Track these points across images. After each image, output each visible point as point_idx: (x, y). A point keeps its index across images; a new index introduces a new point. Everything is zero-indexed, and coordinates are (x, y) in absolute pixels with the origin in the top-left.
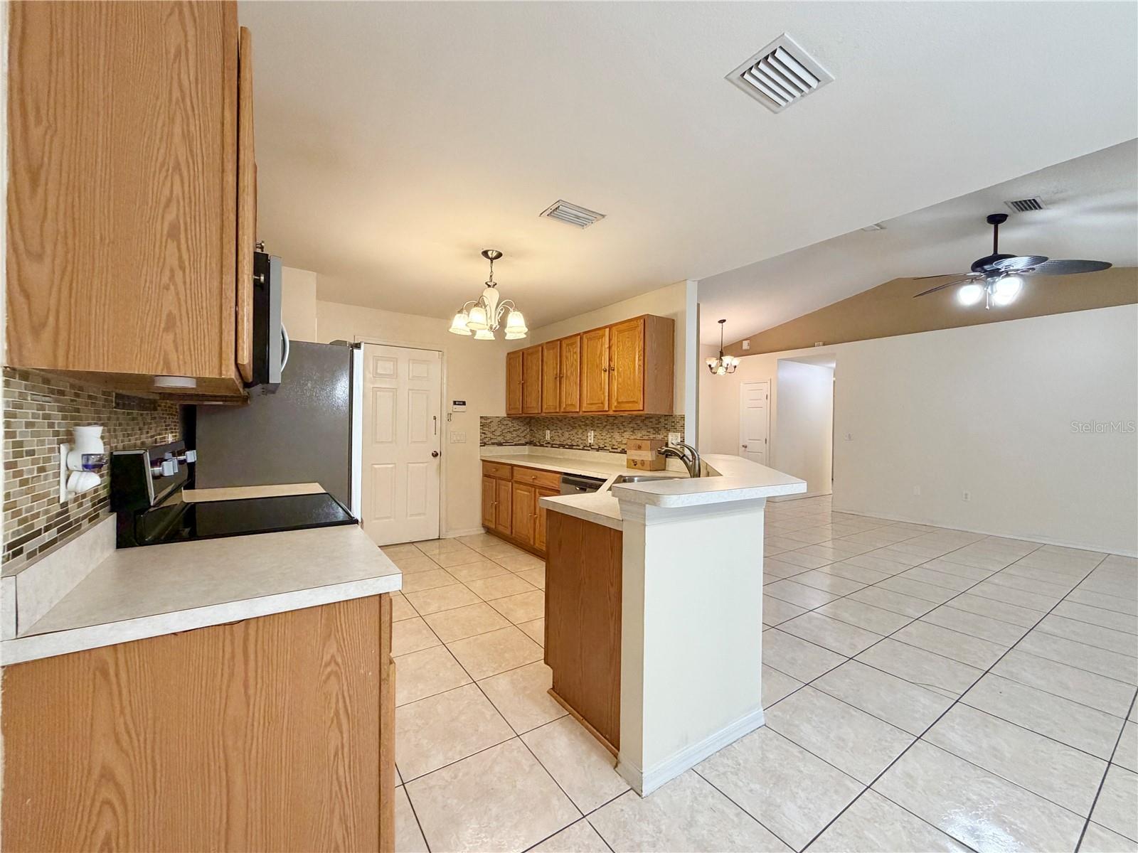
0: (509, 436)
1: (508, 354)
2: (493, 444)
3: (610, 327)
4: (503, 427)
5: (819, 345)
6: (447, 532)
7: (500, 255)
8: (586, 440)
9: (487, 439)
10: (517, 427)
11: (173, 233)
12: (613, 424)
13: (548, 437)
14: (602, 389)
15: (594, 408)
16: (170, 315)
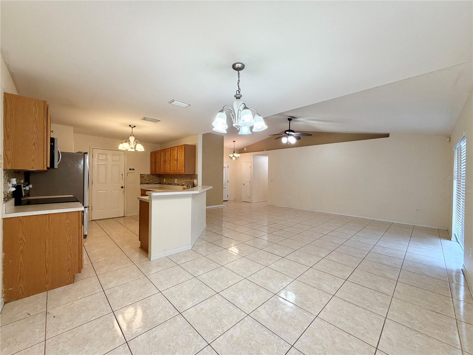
0: (151, 181)
1: (151, 152)
2: (145, 183)
3: (177, 147)
4: (149, 178)
5: (265, 151)
6: (127, 214)
7: (135, 126)
8: (175, 182)
9: (143, 182)
10: (155, 178)
11: (34, 144)
12: (181, 177)
13: (165, 181)
14: (175, 166)
15: (173, 172)
16: (33, 159)
